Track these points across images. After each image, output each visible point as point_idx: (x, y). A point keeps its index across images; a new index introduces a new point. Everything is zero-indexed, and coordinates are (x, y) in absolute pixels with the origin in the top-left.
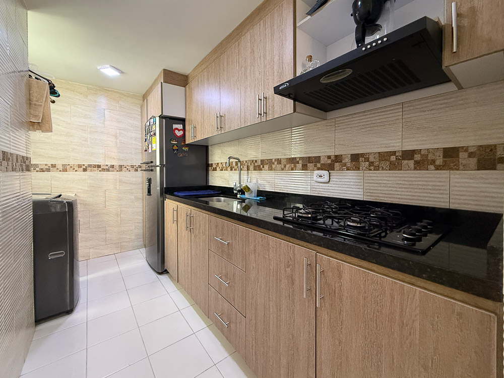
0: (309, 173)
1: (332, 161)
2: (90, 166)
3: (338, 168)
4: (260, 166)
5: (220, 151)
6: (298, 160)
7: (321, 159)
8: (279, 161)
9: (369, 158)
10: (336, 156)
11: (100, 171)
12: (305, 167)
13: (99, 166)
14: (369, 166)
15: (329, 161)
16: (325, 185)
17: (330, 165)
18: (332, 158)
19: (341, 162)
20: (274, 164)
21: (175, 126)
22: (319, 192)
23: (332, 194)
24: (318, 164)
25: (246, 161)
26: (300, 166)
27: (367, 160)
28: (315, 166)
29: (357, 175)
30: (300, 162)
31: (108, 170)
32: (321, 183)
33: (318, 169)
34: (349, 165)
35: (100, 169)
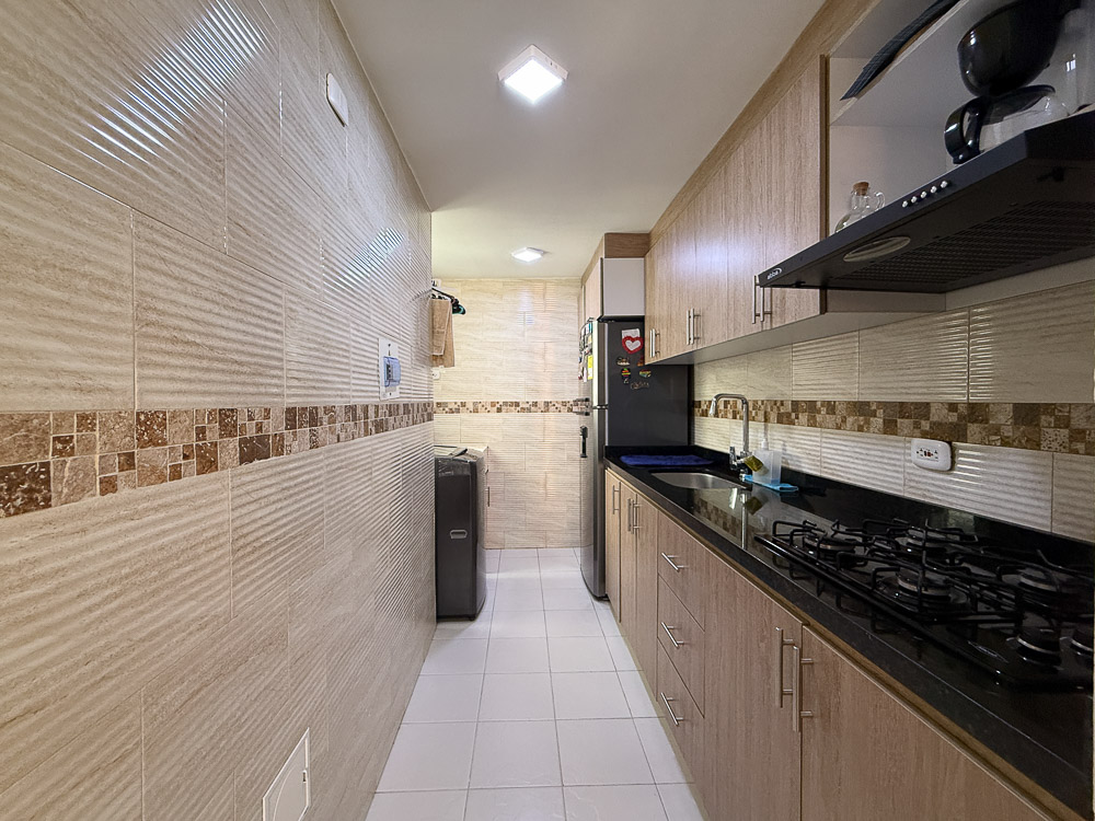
0: (900, 441)
1: (961, 417)
2: (505, 403)
3: (977, 437)
4: (789, 415)
5: (713, 377)
6: (874, 407)
7: (933, 410)
8: (831, 407)
9: (1069, 418)
10: (972, 406)
11: (518, 412)
12: (890, 428)
13: (517, 404)
14: (1071, 442)
15: (953, 418)
16: (942, 476)
17: (954, 426)
18: (961, 408)
19: (986, 421)
20: (819, 412)
21: (625, 333)
22: (927, 494)
23: (961, 502)
24: (923, 422)
25: (763, 401)
26: (878, 422)
27: (1064, 422)
28: (917, 426)
29: (1031, 460)
30: (880, 412)
31: (529, 410)
32: (932, 470)
33: (925, 435)
34: (1008, 431)
35: (518, 409)
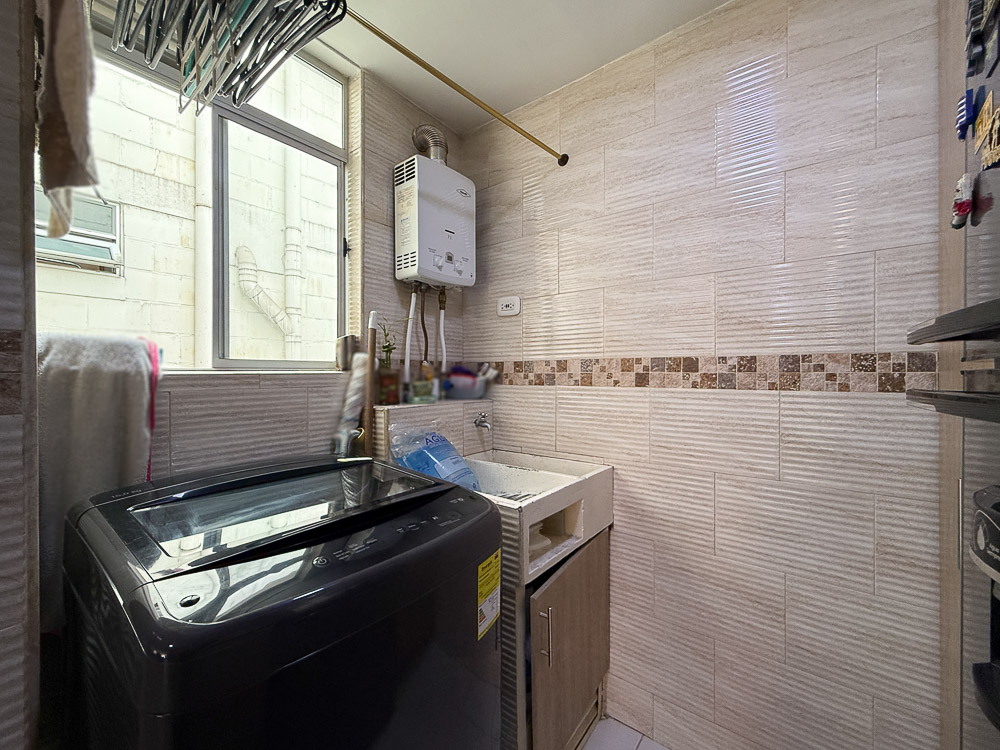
2: (658, 363)
11: (694, 385)
13: (691, 365)
31: (727, 382)
35: (695, 377)
